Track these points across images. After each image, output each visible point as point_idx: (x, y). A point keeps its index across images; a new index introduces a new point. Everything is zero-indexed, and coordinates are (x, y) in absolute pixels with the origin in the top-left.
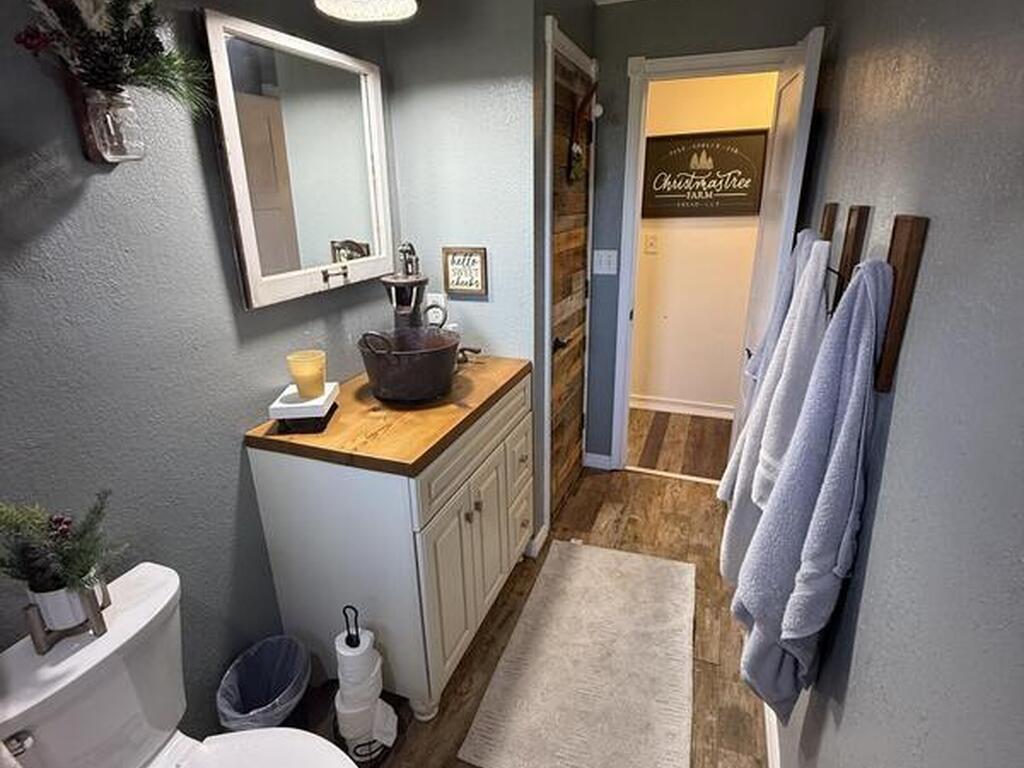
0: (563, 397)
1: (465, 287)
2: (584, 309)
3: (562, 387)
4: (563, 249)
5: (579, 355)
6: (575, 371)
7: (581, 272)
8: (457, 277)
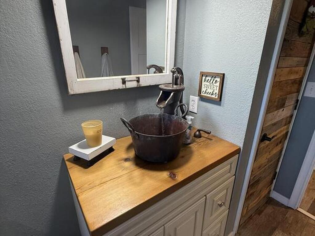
0: (262, 166)
1: (209, 96)
2: (291, 116)
3: (263, 160)
4: (282, 79)
5: (280, 142)
6: (275, 151)
7: (295, 95)
8: (206, 89)
